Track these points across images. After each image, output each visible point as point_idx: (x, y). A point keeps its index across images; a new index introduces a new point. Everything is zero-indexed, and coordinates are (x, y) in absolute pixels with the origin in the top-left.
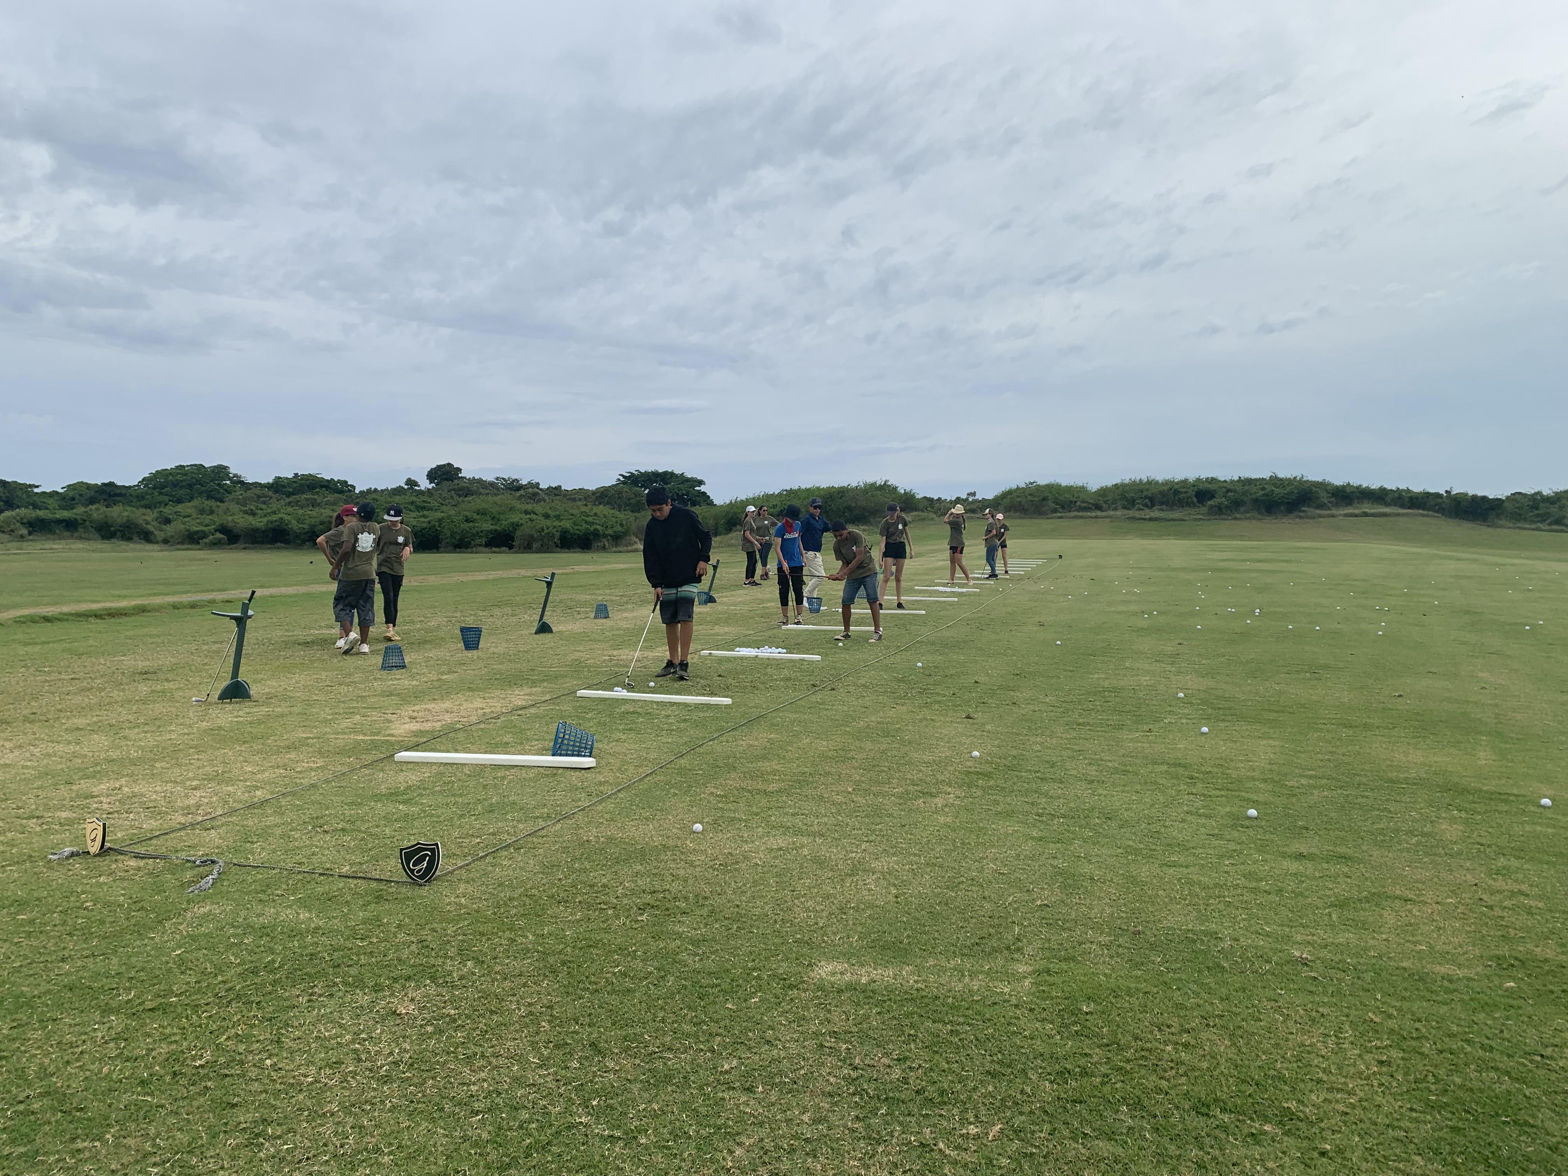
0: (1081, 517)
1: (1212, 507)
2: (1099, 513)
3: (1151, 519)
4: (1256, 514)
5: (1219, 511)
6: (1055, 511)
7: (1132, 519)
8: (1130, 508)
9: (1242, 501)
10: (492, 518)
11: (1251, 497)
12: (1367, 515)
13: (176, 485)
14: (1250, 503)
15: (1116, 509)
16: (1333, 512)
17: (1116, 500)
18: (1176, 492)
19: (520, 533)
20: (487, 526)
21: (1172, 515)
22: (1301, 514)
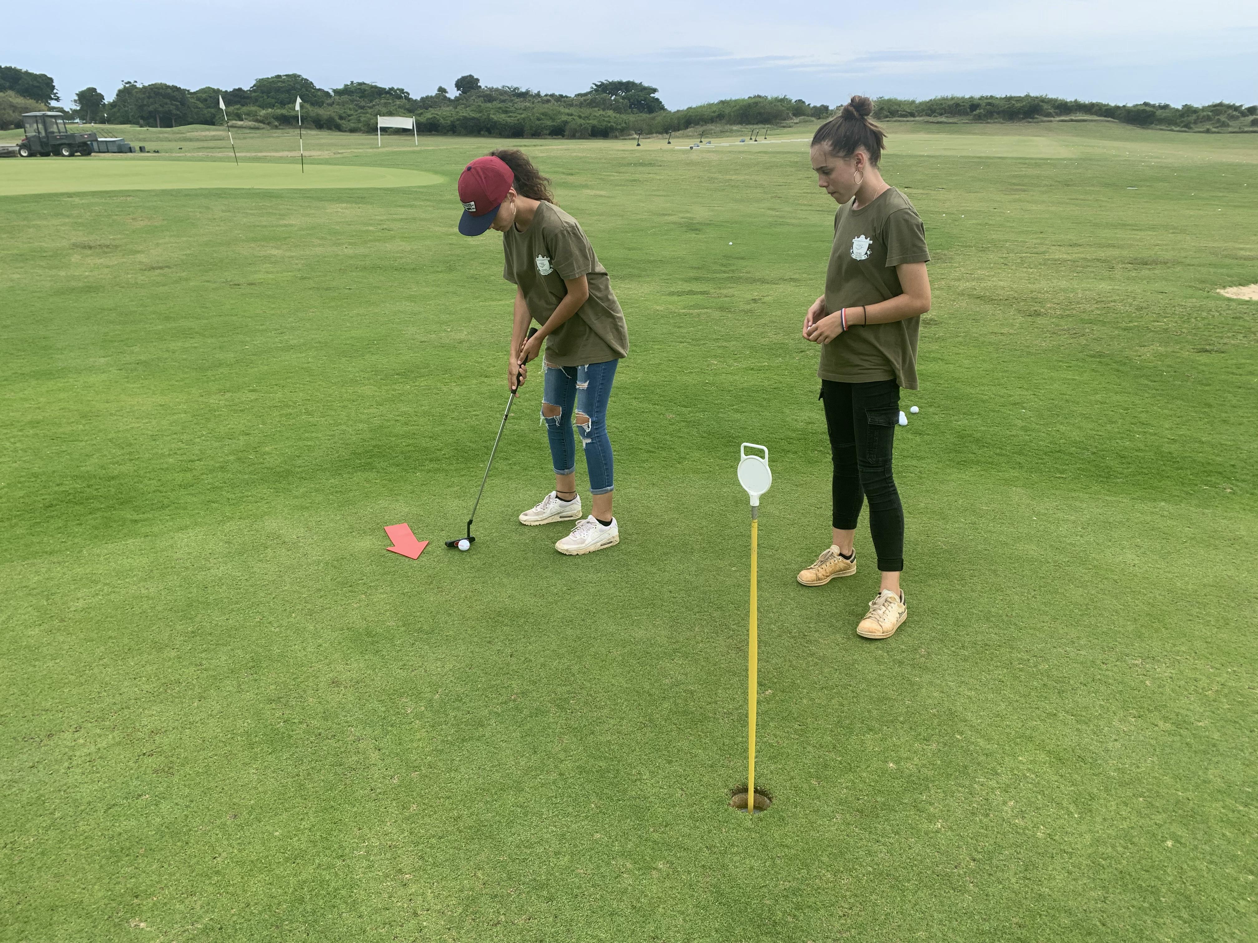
0: (899, 121)
1: (975, 115)
2: (912, 119)
3: (938, 123)
4: (1001, 120)
5: (979, 119)
6: (887, 117)
7: (927, 122)
8: (929, 115)
9: (994, 112)
10: (551, 118)
11: (1000, 109)
12: (1072, 120)
13: (278, 90)
14: (998, 113)
15: (921, 116)
16: (1052, 119)
17: (923, 110)
18: (957, 105)
19: (568, 127)
20: (549, 123)
21: (951, 120)
22: (1030, 120)
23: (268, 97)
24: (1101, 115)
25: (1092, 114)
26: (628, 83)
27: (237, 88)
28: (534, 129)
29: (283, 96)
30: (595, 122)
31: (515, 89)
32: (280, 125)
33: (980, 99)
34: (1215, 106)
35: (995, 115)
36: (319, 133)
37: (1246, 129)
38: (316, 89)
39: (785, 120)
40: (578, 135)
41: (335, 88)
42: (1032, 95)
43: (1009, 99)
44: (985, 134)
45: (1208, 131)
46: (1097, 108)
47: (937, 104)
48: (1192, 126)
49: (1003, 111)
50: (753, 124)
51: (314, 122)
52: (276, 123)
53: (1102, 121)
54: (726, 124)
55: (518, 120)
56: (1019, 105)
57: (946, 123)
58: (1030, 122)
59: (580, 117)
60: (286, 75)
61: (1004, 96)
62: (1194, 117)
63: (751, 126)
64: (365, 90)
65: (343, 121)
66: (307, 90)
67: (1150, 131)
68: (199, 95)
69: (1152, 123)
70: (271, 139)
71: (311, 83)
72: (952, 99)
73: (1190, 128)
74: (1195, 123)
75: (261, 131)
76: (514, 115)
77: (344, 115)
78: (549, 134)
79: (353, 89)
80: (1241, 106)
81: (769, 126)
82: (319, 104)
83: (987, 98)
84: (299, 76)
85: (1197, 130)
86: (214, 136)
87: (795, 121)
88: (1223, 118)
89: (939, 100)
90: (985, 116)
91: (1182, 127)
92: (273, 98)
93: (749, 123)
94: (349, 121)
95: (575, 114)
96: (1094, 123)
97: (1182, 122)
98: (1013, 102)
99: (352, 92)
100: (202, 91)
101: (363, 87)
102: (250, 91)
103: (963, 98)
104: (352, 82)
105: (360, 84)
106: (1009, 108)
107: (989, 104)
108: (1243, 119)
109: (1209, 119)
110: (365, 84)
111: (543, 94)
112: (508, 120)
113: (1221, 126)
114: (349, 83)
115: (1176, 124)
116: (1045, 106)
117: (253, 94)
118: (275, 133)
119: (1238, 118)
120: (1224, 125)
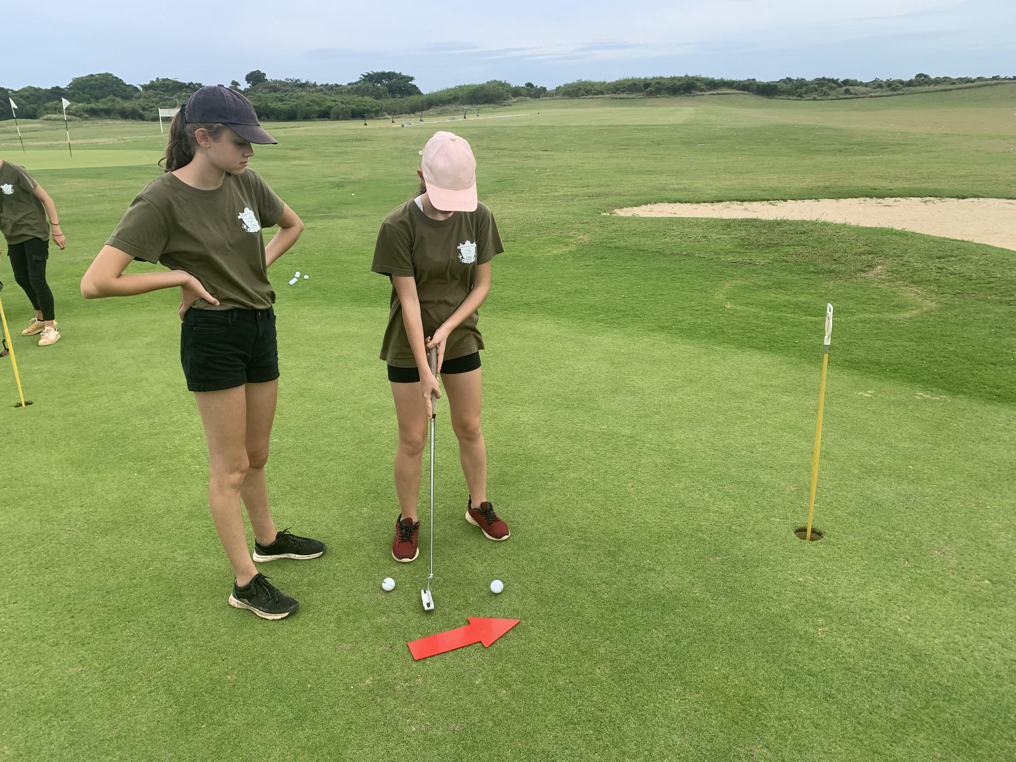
0: (592, 98)
1: (647, 92)
2: (602, 96)
3: (621, 98)
4: (667, 95)
5: (651, 94)
6: (583, 95)
7: (613, 98)
8: (615, 93)
9: (662, 89)
10: (318, 104)
11: (666, 87)
12: (719, 94)
13: (92, 87)
14: (665, 90)
15: (609, 94)
16: (704, 93)
17: (610, 89)
18: (635, 84)
19: (332, 111)
20: (317, 108)
21: (630, 96)
22: (688, 94)
23: (84, 93)
24: (739, 89)
25: (733, 88)
26: (390, 73)
27: (55, 86)
28: (305, 114)
29: (96, 92)
30: (354, 106)
31: (297, 80)
32: (90, 117)
33: (652, 80)
34: (820, 80)
35: (663, 91)
36: (125, 122)
37: (841, 97)
38: (125, 85)
39: (506, 100)
40: (341, 117)
41: (142, 84)
42: (690, 75)
43: (673, 79)
44: (655, 106)
45: (815, 99)
46: (736, 84)
47: (620, 84)
48: (803, 95)
49: (668, 88)
50: (481, 104)
51: (119, 114)
52: (87, 115)
53: (740, 93)
54: (460, 104)
55: (291, 107)
56: (679, 83)
57: (627, 98)
58: (688, 96)
59: (342, 103)
60: (98, 74)
61: (669, 77)
62: (805, 89)
63: (479, 106)
64: (169, 85)
65: (146, 112)
66: (117, 87)
67: (774, 100)
68: (22, 93)
69: (776, 94)
70: (81, 129)
71: (121, 80)
72: (633, 79)
73: (802, 97)
74: (806, 93)
75: (73, 123)
76: (289, 103)
77: (146, 107)
78: (318, 117)
79: (158, 84)
80: (838, 80)
81: (493, 105)
82: (127, 98)
83: (657, 78)
84: (111, 75)
85: (807, 98)
86: (31, 128)
87: (514, 101)
88: (825, 89)
89: (622, 81)
90: (655, 92)
91: (797, 96)
92: (87, 94)
93: (478, 103)
94: (151, 112)
95: (338, 100)
96: (735, 96)
97: (797, 92)
98: (675, 81)
99: (157, 87)
100: (24, 90)
101: (167, 82)
102: (67, 88)
103: (640, 79)
104: (158, 79)
105: (164, 80)
106: (672, 85)
107: (658, 83)
108: (839, 89)
109: (815, 90)
110: (169, 80)
111: (318, 84)
112: (283, 107)
113: (823, 95)
114: (155, 80)
115: (793, 95)
116: (699, 84)
117: (70, 91)
118: (86, 124)
119: (835, 88)
120: (826, 94)
